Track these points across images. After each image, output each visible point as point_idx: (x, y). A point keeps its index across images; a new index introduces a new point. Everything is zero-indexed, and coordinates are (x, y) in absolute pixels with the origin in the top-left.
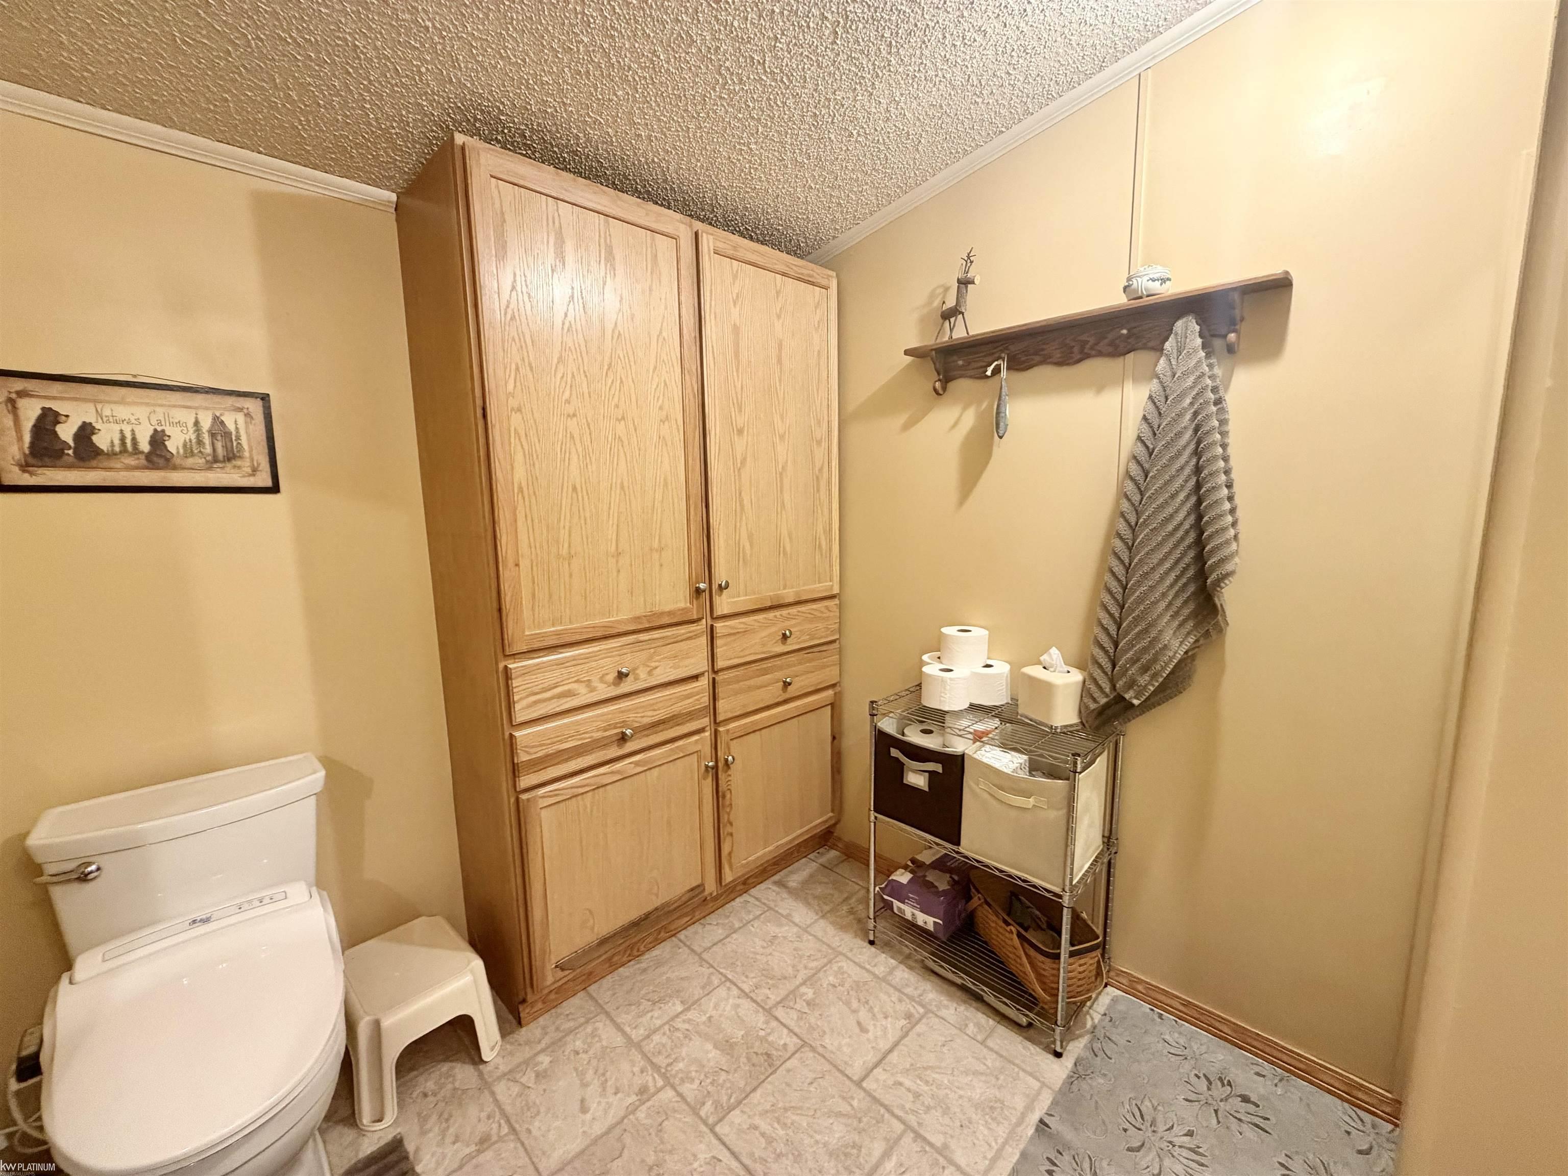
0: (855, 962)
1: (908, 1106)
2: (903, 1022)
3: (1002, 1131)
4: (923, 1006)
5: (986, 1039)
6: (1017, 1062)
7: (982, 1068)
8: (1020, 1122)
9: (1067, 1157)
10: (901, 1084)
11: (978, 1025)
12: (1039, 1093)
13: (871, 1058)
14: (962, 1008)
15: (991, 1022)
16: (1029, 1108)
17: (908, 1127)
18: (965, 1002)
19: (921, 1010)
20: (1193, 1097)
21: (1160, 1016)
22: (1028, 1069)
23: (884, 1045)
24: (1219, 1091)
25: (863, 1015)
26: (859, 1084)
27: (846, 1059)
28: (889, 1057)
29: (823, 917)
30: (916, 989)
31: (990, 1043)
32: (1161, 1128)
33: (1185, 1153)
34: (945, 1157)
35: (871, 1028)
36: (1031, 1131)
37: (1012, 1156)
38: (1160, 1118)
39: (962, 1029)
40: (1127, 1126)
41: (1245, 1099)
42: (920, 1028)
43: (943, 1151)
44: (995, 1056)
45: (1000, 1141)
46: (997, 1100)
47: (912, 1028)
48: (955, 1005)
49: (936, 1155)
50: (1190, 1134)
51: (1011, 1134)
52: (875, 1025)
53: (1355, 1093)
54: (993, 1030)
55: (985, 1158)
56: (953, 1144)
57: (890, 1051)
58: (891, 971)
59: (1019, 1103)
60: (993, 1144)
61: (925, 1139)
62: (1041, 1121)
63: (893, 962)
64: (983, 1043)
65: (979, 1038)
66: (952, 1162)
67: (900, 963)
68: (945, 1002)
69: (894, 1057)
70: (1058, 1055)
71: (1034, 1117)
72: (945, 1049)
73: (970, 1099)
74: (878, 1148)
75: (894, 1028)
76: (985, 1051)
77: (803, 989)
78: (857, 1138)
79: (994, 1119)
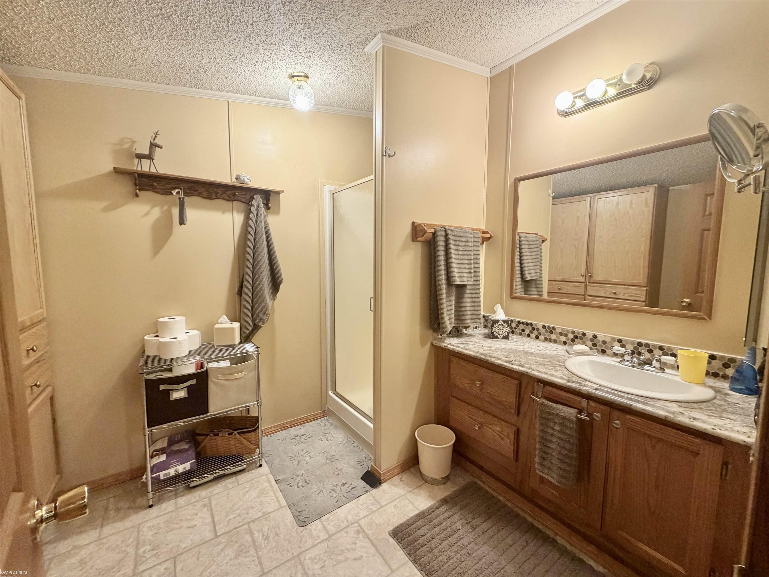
0: (153, 519)
1: (240, 520)
2: (205, 509)
3: (271, 494)
4: (205, 498)
5: (238, 482)
6: (254, 478)
7: (247, 490)
8: (272, 486)
9: (290, 480)
10: (230, 520)
11: (230, 483)
12: (268, 478)
13: (210, 528)
14: (219, 485)
15: (234, 478)
16: (270, 482)
17: (248, 523)
18: (218, 483)
19: (207, 499)
20: (295, 444)
21: (271, 436)
22: (258, 476)
23: (209, 520)
24: (298, 438)
25: (185, 524)
26: (217, 536)
27: (201, 539)
28: (215, 520)
29: (102, 526)
30: (195, 497)
31: (240, 482)
32: (297, 455)
33: (306, 454)
34: (266, 515)
35: (196, 523)
36: (277, 486)
37: (280, 494)
38: (295, 454)
39: (228, 489)
40: (292, 461)
41: (303, 435)
42: (213, 503)
43: (264, 514)
44: (246, 483)
45: (273, 495)
46: (261, 490)
47: (211, 507)
48: (216, 487)
49: (264, 517)
50: (303, 450)
51: (274, 492)
52: (196, 521)
53: (316, 416)
54: (237, 480)
55: (275, 502)
56: (264, 510)
57: (213, 518)
58: (176, 504)
59: (267, 484)
60: (273, 498)
61: (256, 519)
62: (276, 481)
63: (172, 502)
64: (239, 485)
65: (236, 485)
66: (270, 513)
67: (176, 498)
68: (212, 489)
69: (216, 518)
70: (261, 466)
71: (274, 482)
72: (230, 498)
73: (254, 498)
74: (248, 538)
75: (205, 514)
76: (242, 486)
77: (141, 551)
78: (237, 544)
79: (266, 494)
